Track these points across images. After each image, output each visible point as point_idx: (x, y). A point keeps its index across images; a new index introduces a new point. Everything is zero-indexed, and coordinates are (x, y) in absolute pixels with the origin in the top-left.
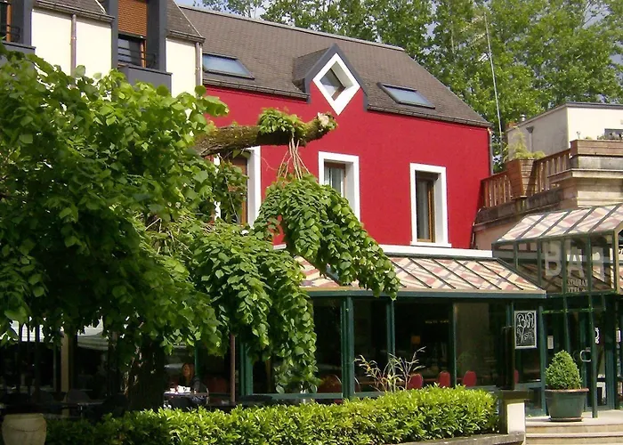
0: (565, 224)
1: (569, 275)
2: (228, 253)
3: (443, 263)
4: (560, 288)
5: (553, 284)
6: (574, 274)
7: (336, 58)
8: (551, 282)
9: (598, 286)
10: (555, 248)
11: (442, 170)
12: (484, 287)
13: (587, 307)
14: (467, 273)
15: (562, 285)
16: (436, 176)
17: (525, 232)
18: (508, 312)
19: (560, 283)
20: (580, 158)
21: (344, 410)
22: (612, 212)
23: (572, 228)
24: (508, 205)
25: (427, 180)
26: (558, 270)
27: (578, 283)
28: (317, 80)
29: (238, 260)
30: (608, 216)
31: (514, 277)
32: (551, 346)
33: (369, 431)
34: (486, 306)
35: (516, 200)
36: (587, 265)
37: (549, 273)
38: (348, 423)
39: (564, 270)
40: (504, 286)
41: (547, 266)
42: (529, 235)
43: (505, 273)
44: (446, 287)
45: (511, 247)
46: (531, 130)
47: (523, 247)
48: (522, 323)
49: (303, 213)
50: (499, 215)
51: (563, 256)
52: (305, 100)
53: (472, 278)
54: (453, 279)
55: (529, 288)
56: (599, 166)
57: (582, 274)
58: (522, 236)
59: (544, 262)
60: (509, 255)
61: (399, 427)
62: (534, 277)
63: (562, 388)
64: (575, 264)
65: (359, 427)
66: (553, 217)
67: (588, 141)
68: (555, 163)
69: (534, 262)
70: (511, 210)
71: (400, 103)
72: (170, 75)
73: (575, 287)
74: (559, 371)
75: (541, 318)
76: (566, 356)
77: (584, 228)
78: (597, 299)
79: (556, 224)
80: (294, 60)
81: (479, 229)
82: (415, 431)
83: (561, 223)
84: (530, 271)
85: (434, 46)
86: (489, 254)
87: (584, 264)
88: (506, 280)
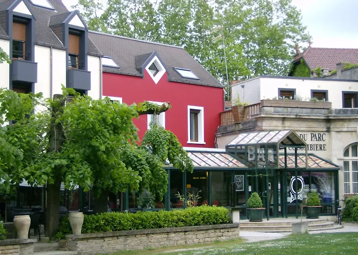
0: (257, 139)
1: (258, 160)
2: (137, 157)
3: (205, 154)
4: (254, 166)
5: (251, 164)
6: (261, 160)
7: (156, 58)
8: (251, 162)
9: (271, 164)
10: (253, 148)
11: (202, 108)
12: (222, 165)
13: (266, 174)
14: (215, 159)
15: (255, 164)
16: (199, 111)
17: (240, 141)
18: (232, 175)
19: (254, 163)
20: (265, 108)
21: (174, 213)
22: (277, 134)
23: (259, 141)
24: (232, 126)
25: (195, 113)
26: (253, 158)
27: (262, 163)
28: (147, 68)
29: (141, 160)
30: (275, 136)
31: (235, 161)
32: (250, 190)
33: (183, 221)
34: (222, 173)
35: (236, 124)
36: (266, 155)
37: (250, 159)
38: (175, 218)
39: (256, 158)
40: (231, 165)
41: (249, 156)
42: (242, 143)
43: (231, 159)
44: (207, 165)
45: (234, 147)
46: (243, 87)
47: (239, 147)
48: (238, 180)
49: (161, 142)
50: (228, 130)
51: (256, 151)
52: (142, 77)
53: (217, 161)
54: (209, 162)
55: (241, 165)
56: (273, 111)
57: (264, 160)
58: (239, 143)
59: (247, 153)
60: (233, 151)
61: (193, 220)
62: (244, 161)
63: (254, 207)
64: (261, 155)
65: (179, 220)
66: (252, 135)
67: (268, 100)
68: (254, 109)
69: (244, 153)
70: (233, 128)
71: (183, 77)
72: (90, 72)
73: (261, 165)
74: (253, 201)
75: (246, 178)
76: (256, 194)
77: (265, 141)
78: (269, 170)
79: (253, 138)
80: (135, 57)
81: (218, 136)
82: (199, 222)
83: (255, 138)
84: (241, 158)
85: (193, 32)
86: (224, 150)
87: (265, 154)
88: (231, 162)
